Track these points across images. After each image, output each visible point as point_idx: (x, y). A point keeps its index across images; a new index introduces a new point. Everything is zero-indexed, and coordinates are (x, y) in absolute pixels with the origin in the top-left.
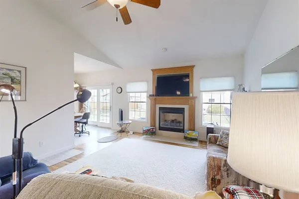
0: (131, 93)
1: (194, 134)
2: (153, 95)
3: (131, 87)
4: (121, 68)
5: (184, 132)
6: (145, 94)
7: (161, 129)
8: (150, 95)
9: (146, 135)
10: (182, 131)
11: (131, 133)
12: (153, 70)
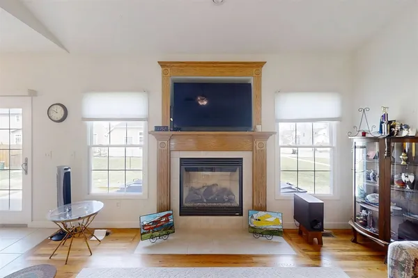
0: (95, 123)
1: (272, 219)
2: (163, 129)
3: (96, 104)
4: (63, 47)
5: (241, 215)
6: (142, 124)
7: (185, 211)
8: (158, 129)
9: (152, 237)
10: (238, 211)
11: (100, 235)
12: (163, 64)
